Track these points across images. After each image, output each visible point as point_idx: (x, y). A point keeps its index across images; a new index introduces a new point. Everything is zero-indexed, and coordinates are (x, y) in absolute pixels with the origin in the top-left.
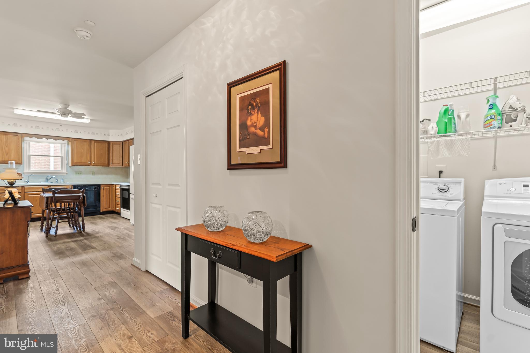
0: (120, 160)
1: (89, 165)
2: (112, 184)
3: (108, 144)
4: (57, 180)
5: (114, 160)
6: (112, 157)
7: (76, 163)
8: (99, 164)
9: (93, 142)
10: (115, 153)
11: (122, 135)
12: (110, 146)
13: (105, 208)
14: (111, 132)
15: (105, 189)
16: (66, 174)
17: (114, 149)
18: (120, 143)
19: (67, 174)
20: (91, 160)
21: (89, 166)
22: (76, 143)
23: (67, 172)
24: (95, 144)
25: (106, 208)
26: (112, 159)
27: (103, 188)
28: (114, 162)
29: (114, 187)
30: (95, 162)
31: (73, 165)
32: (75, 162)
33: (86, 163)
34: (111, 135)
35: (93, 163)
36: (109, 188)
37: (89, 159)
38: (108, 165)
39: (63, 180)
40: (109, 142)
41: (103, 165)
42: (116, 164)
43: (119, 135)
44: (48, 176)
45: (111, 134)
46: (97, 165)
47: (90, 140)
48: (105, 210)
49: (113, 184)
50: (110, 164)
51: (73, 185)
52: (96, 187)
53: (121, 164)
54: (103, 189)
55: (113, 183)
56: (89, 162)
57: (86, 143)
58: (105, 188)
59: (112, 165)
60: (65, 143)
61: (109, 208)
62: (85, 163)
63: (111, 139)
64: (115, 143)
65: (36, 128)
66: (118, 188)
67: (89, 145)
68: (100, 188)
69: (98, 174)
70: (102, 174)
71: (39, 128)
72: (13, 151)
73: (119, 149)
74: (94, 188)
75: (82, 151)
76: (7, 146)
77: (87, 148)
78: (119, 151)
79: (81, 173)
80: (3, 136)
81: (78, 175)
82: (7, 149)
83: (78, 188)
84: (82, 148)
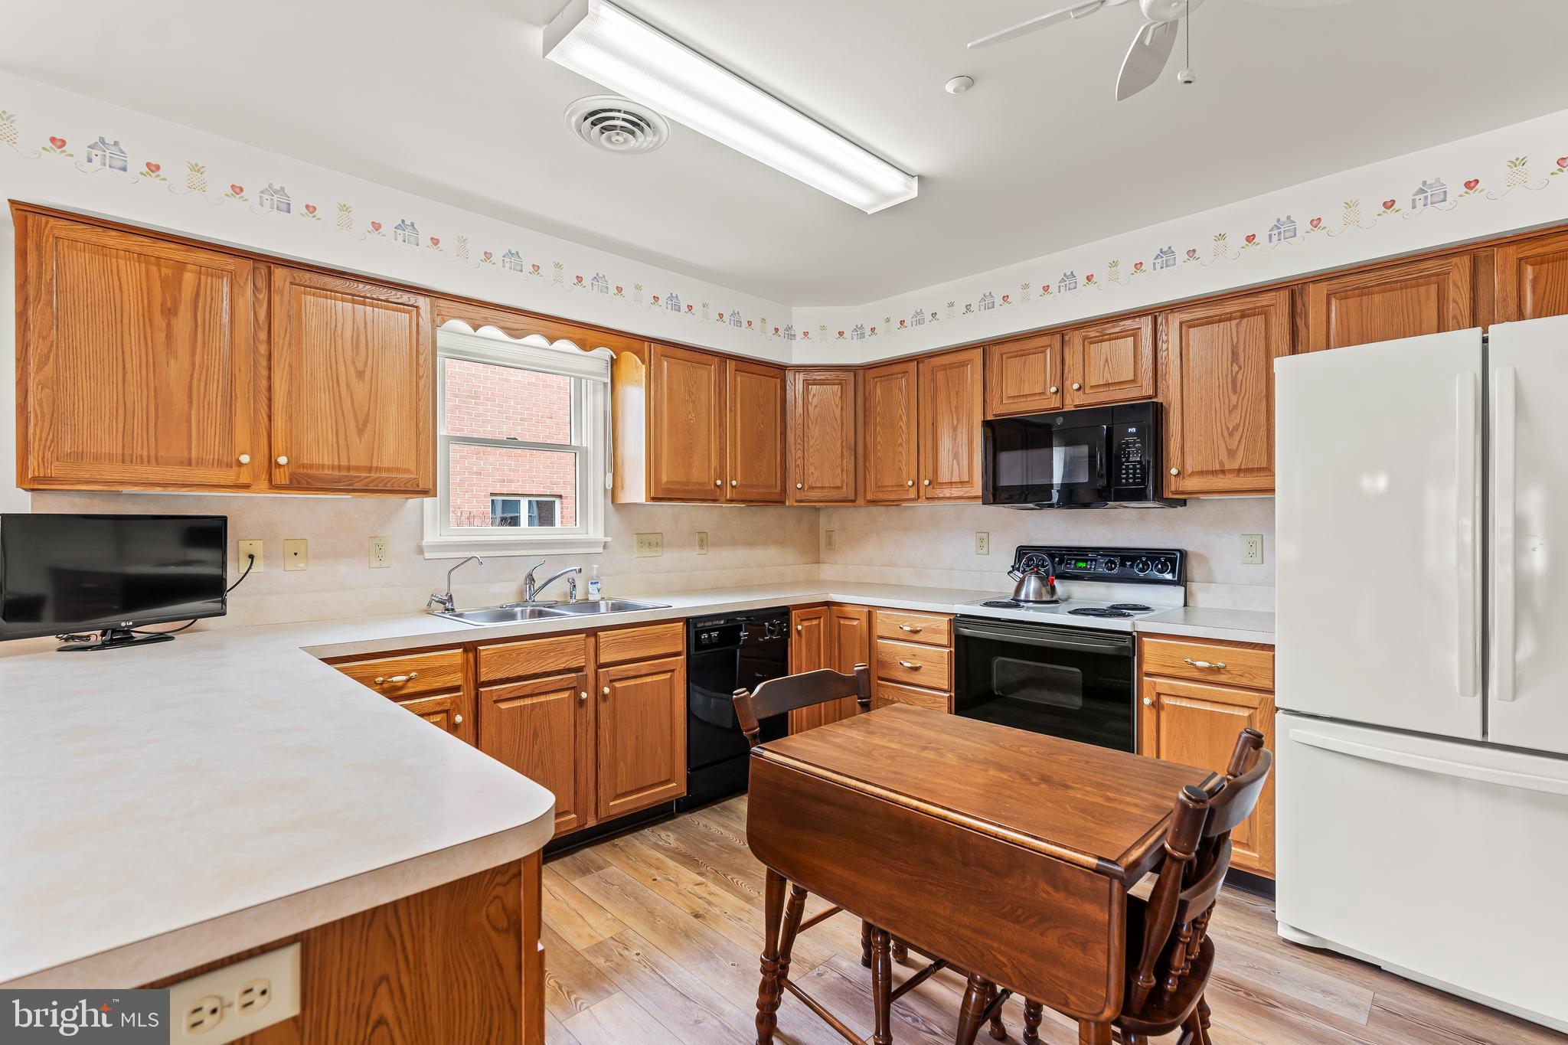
0: (842, 471)
1: (718, 495)
3: (778, 382)
5: (812, 469)
6: (800, 454)
7: (666, 483)
8: (754, 493)
9: (730, 368)
10: (816, 431)
11: (859, 332)
12: (788, 389)
14: (803, 316)
16: (600, 550)
17: (813, 412)
18: (843, 375)
19: (605, 546)
20: (726, 467)
21: (714, 500)
23: (609, 539)
24: (739, 378)
26: (800, 462)
27: (797, 627)
28: (811, 481)
29: (860, 623)
30: (740, 482)
31: (654, 499)
32: (664, 478)
33: (705, 485)
34: (800, 335)
35: (734, 483)
36: (819, 626)
37: (714, 462)
38: (781, 499)
41: (766, 498)
42: (821, 488)
43: (841, 334)
44: (535, 562)
45: (798, 331)
46: (746, 497)
47: (724, 357)
49: (844, 606)
50: (791, 492)
51: (688, 619)
53: (847, 493)
54: (799, 633)
56: (718, 483)
57: (702, 373)
59: (800, 495)
62: (701, 484)
63: (797, 354)
64: (819, 375)
65: (506, 265)
66: (916, 632)
67: (715, 383)
68: (788, 627)
69: (718, 544)
70: (733, 543)
71: (519, 268)
72: (392, 410)
73: (842, 409)
74: (769, 628)
75: (690, 417)
76: (360, 375)
77: (709, 401)
78: (839, 422)
79: (659, 541)
80: (342, 305)
81: (646, 552)
82: (360, 391)
83: (709, 633)
84: (693, 397)
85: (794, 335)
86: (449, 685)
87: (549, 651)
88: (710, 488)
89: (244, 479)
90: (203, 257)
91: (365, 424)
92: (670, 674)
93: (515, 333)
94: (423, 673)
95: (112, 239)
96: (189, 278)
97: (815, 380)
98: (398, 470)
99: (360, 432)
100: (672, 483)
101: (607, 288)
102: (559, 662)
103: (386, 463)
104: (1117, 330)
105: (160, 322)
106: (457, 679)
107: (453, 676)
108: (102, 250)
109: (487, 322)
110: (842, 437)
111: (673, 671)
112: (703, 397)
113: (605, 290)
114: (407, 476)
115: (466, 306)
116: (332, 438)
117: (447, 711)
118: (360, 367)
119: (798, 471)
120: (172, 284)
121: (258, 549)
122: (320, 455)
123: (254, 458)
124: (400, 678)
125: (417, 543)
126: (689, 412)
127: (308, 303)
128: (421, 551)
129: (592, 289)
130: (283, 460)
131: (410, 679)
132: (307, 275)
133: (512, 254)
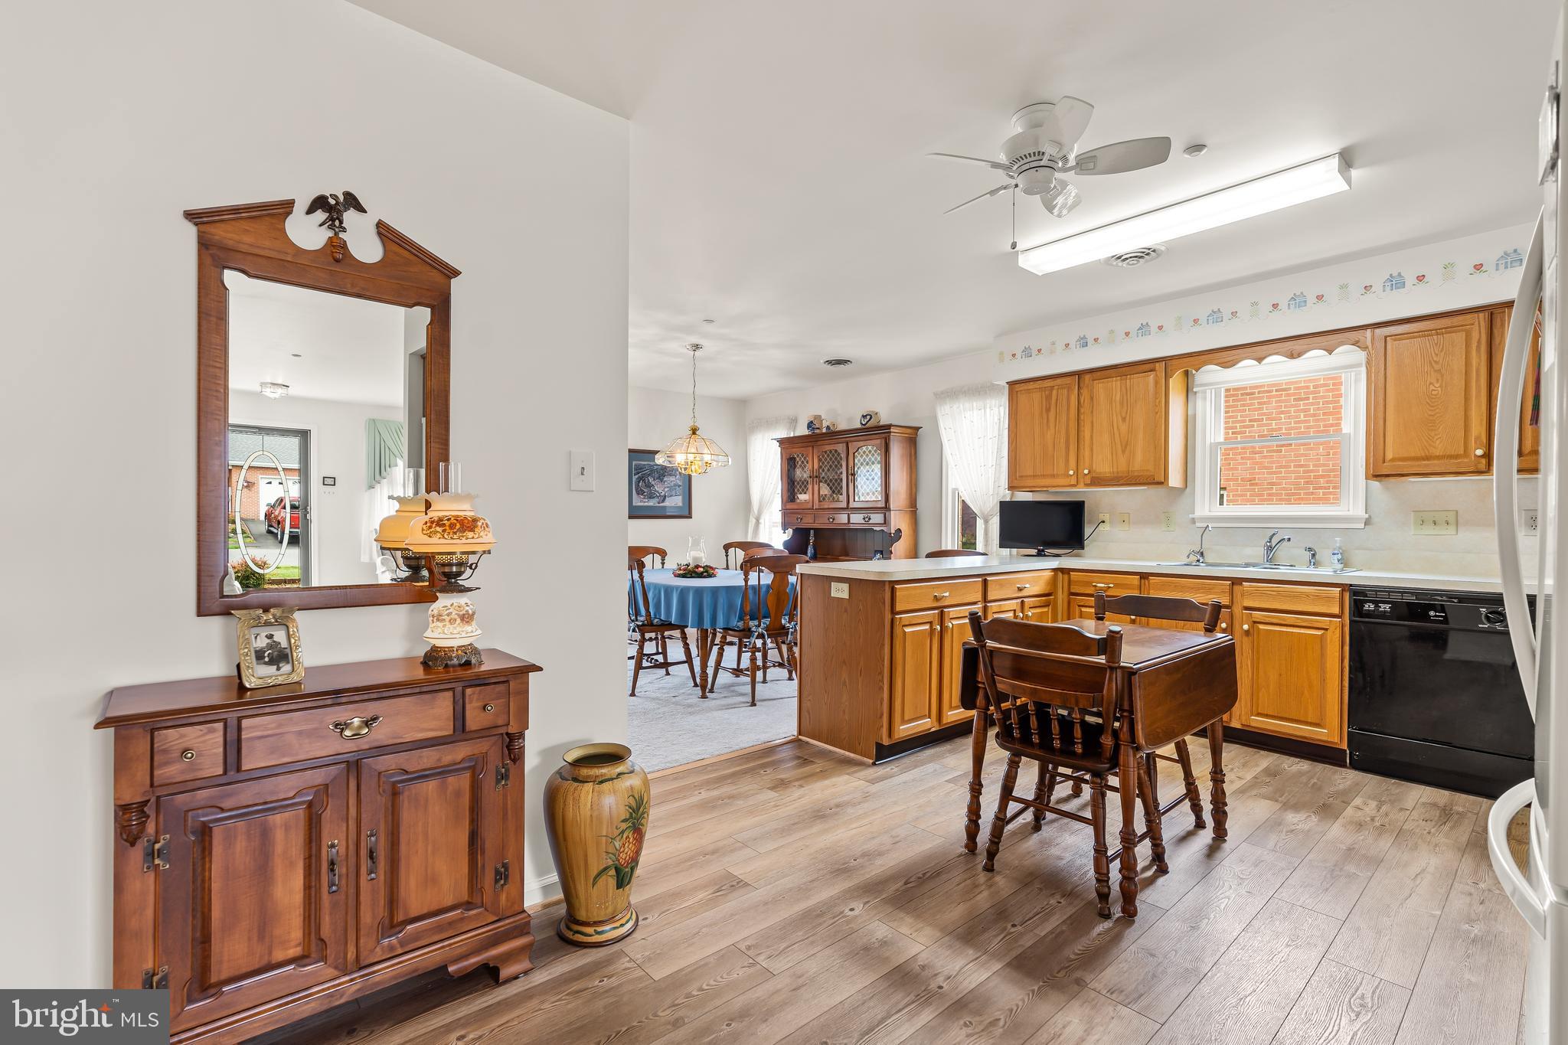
1: (1481, 466)
4: (1314, 555)
7: (1393, 460)
9: (1510, 316)
16: (1362, 526)
19: (1367, 522)
21: (1479, 472)
22: (1397, 346)
23: (1369, 516)
32: (1389, 455)
33: (1457, 457)
37: (1476, 430)
39: (1340, 556)
44: (1275, 532)
47: (1492, 310)
51: (1352, 586)
52: (1498, 614)
56: (1479, 452)
60: (1359, 365)
62: (1451, 457)
65: (1211, 321)
67: (1479, 342)
71: (1220, 320)
72: (1141, 436)
74: (1487, 616)
75: (1432, 387)
76: (1124, 419)
77: (1468, 364)
79: (1452, 519)
80: (1115, 384)
81: (1429, 530)
82: (1124, 428)
83: (1376, 603)
84: (1437, 367)
87: (1199, 589)
88: (1465, 460)
89: (1073, 482)
90: (1059, 381)
91: (1126, 447)
92: (1323, 632)
93: (1227, 365)
94: (1117, 585)
95: (1031, 386)
96: (1054, 392)
98: (1144, 470)
99: (1123, 452)
100: (1402, 459)
101: (1305, 301)
103: (1137, 468)
105: (1045, 416)
107: (1132, 591)
108: (1028, 391)
109: (1205, 363)
111: (1326, 629)
113: (1303, 304)
114: (1148, 473)
115: (1191, 358)
116: (1109, 456)
118: (1124, 415)
120: (1049, 398)
121: (1106, 518)
122: (1104, 468)
123: (1077, 472)
124: (1103, 585)
125: (1191, 516)
126: (1431, 384)
127: (1100, 388)
128: (1193, 521)
129: (1289, 308)
130: (1086, 472)
131: (1110, 587)
132: (1099, 373)
133: (1214, 312)
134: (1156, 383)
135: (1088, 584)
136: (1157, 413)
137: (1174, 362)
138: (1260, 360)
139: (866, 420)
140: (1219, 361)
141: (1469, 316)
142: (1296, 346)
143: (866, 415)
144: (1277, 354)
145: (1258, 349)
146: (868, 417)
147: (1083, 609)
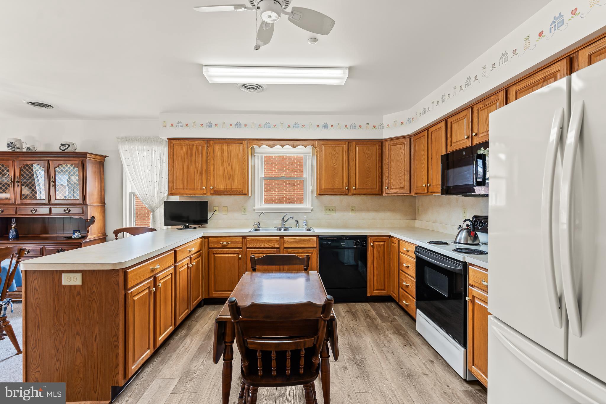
0: (404, 181)
1: (347, 192)
2: (390, 236)
3: (380, 147)
4: (298, 223)
5: (392, 181)
6: (387, 175)
7: (324, 189)
8: (365, 191)
9: (353, 145)
10: (393, 165)
11: (410, 120)
12: (384, 150)
13: (375, 288)
14: (387, 118)
15: (375, 246)
16: (310, 211)
17: (393, 157)
18: (404, 140)
19: (312, 210)
20: (351, 182)
21: (346, 194)
22: (325, 149)
23: (312, 208)
24: (357, 148)
25: (377, 290)
26: (387, 178)
27: (372, 244)
28: (392, 186)
29: (396, 245)
30: (357, 187)
31: (320, 194)
32: (323, 187)
33: (341, 189)
34: (386, 126)
35: (354, 188)
36: (384, 244)
37: (346, 180)
38: (380, 193)
39: (306, 223)
40: (381, 142)
41: (372, 193)
42: (396, 188)
43: (402, 123)
44: (285, 214)
45: (385, 125)
46: (361, 193)
47: (349, 141)
48: (376, 293)
49: (393, 237)
50: (384, 190)
51: (319, 236)
52: (358, 242)
53: (406, 190)
54: (373, 246)
55: (392, 234)
56: (347, 188)
57: (340, 149)
58: (376, 243)
59: (388, 191)
60: (310, 153)
61: (384, 289)
62: (339, 189)
63: (385, 135)
64: (395, 142)
65: (266, 127)
66: (408, 251)
67: (346, 151)
68: (366, 243)
69: (361, 210)
70: (368, 210)
71: (269, 127)
72: (237, 173)
73: (404, 154)
74: (355, 243)
75: (334, 165)
76: (229, 164)
77: (343, 158)
78: (403, 160)
79: (334, 209)
80: (225, 147)
81: (328, 213)
82: (229, 168)
83: (327, 242)
84: (336, 158)
85: (384, 127)
86: (238, 247)
87: (267, 241)
88: (343, 190)
89: (205, 192)
90: (197, 142)
91: (230, 177)
92: (311, 254)
93: (271, 146)
94: (232, 242)
95: (182, 142)
96: (194, 147)
97: (393, 144)
98: (238, 188)
99: (229, 179)
100: (327, 189)
102: (271, 244)
103: (235, 187)
104: (490, 102)
105: (189, 158)
106: (241, 246)
107: (239, 244)
108: (180, 145)
109: (263, 144)
110: (404, 166)
112: (340, 157)
113: (298, 127)
114: (240, 190)
115: (257, 141)
116: (222, 181)
117: (238, 254)
118: (229, 162)
119: (386, 182)
120: (191, 149)
121: (217, 209)
122: (220, 186)
123: (206, 187)
124: (226, 243)
125: (254, 208)
126: (334, 163)
127: (218, 148)
128: (254, 210)
129: (294, 128)
130: (212, 188)
131: (228, 244)
132: (217, 141)
133: (267, 123)
134: (243, 150)
135: (218, 243)
136: (244, 163)
137: (251, 142)
138: (283, 146)
139: (65, 148)
140: (269, 144)
141: (343, 142)
142: (295, 143)
143: (65, 145)
144: (288, 145)
145: (283, 141)
146: (67, 146)
147: (216, 255)
